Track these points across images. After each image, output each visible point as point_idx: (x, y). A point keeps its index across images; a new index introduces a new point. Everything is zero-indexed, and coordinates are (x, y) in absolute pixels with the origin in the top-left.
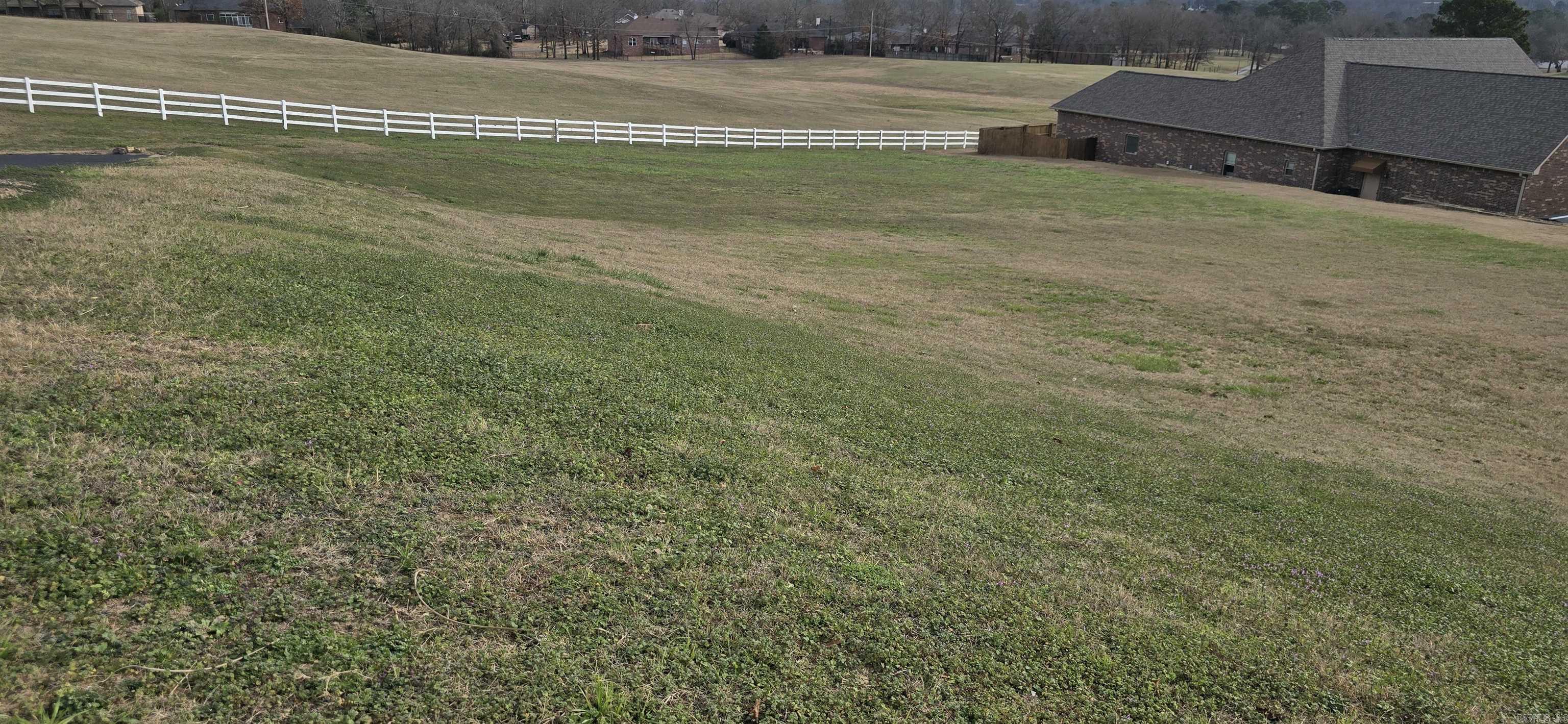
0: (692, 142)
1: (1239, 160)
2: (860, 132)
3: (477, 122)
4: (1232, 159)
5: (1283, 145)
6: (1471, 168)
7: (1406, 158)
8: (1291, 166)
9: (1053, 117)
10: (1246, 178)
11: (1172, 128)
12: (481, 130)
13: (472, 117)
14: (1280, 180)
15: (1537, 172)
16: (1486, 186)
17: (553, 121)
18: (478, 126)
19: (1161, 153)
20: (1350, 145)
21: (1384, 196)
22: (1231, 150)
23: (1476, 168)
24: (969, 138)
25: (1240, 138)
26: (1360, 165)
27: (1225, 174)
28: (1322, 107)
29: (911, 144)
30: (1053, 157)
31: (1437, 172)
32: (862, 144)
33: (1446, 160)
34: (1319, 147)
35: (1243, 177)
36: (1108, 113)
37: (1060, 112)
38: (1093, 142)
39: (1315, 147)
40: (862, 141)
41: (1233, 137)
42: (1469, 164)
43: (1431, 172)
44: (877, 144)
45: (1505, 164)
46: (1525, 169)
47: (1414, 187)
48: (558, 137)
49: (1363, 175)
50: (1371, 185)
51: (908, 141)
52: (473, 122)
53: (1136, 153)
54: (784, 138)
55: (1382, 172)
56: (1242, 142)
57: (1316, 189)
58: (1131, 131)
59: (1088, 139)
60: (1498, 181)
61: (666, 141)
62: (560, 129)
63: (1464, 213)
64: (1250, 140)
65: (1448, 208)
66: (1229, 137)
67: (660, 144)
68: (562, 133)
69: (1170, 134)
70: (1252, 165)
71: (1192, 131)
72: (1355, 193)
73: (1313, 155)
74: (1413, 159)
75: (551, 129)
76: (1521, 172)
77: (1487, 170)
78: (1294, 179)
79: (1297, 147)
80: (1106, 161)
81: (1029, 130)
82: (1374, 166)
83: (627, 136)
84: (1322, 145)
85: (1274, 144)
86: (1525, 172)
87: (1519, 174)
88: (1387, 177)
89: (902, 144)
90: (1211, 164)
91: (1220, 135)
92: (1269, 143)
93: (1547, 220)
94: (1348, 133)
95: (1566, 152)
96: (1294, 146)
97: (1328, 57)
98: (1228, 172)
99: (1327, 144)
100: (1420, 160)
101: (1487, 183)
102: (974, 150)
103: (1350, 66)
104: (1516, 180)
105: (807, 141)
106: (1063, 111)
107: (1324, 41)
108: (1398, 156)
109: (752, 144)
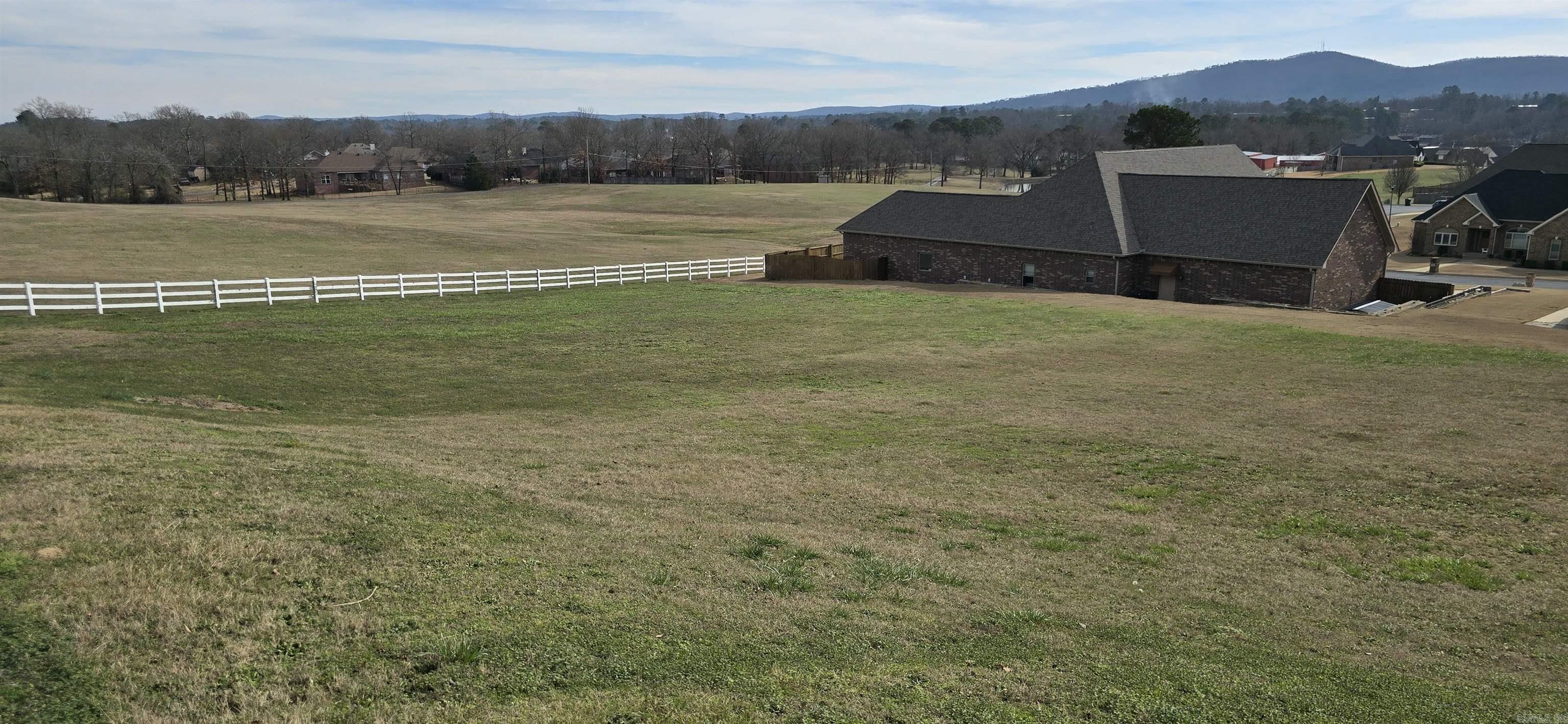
0: (471, 289)
1: (1038, 271)
2: (646, 265)
3: (217, 288)
4: (1030, 270)
5: (1080, 254)
6: (1261, 265)
7: (1199, 260)
8: (1091, 273)
9: (839, 240)
10: (1048, 288)
11: (966, 244)
12: (223, 296)
13: (210, 283)
14: (1082, 288)
15: (1324, 266)
16: (1278, 282)
17: (310, 280)
18: (218, 292)
19: (957, 268)
20: (1144, 250)
21: (1181, 297)
22: (1030, 262)
23: (1267, 266)
24: (756, 263)
25: (1036, 250)
26: (1155, 269)
27: (1025, 285)
28: (1111, 218)
29: (696, 273)
30: (847, 279)
31: (1230, 271)
32: (649, 277)
33: (1238, 260)
34: (1117, 255)
35: (1044, 287)
36: (897, 233)
37: (845, 234)
38: (884, 261)
39: (1114, 255)
40: (648, 274)
41: (1030, 250)
42: (1260, 263)
43: (1224, 272)
44: (664, 276)
45: (1294, 261)
46: (1314, 265)
47: (1209, 286)
48: (318, 297)
49: (1157, 278)
50: (1167, 286)
51: (693, 271)
52: (212, 288)
53: (930, 270)
54: (569, 277)
55: (1179, 275)
56: (1039, 254)
57: (1118, 294)
58: (924, 248)
59: (879, 259)
60: (1289, 276)
61: (442, 290)
62: (319, 288)
63: (1267, 309)
64: (1047, 251)
65: (1257, 306)
66: (1025, 249)
67: (437, 295)
68: (320, 292)
69: (964, 250)
70: (1052, 275)
71: (987, 246)
72: (1153, 296)
73: (1112, 262)
74: (1205, 261)
75: (308, 288)
76: (1311, 267)
77: (1277, 267)
78: (1096, 286)
79: (1095, 255)
80: (900, 279)
81: (811, 253)
82: (1169, 270)
83: (398, 289)
84: (1121, 253)
85: (1071, 253)
86: (1314, 267)
87: (1308, 269)
88: (1183, 278)
89: (688, 274)
90: (1009, 276)
91: (1015, 248)
92: (1067, 253)
93: (1352, 310)
94: (1138, 240)
95: (1341, 246)
96: (1091, 255)
97: (1102, 169)
98: (1027, 283)
99: (1125, 252)
100: (1211, 261)
101: (1278, 279)
102: (763, 275)
103: (1123, 177)
104: (1306, 275)
105: (593, 278)
106: (848, 233)
107: (1094, 154)
108: (1190, 259)
109: (536, 286)
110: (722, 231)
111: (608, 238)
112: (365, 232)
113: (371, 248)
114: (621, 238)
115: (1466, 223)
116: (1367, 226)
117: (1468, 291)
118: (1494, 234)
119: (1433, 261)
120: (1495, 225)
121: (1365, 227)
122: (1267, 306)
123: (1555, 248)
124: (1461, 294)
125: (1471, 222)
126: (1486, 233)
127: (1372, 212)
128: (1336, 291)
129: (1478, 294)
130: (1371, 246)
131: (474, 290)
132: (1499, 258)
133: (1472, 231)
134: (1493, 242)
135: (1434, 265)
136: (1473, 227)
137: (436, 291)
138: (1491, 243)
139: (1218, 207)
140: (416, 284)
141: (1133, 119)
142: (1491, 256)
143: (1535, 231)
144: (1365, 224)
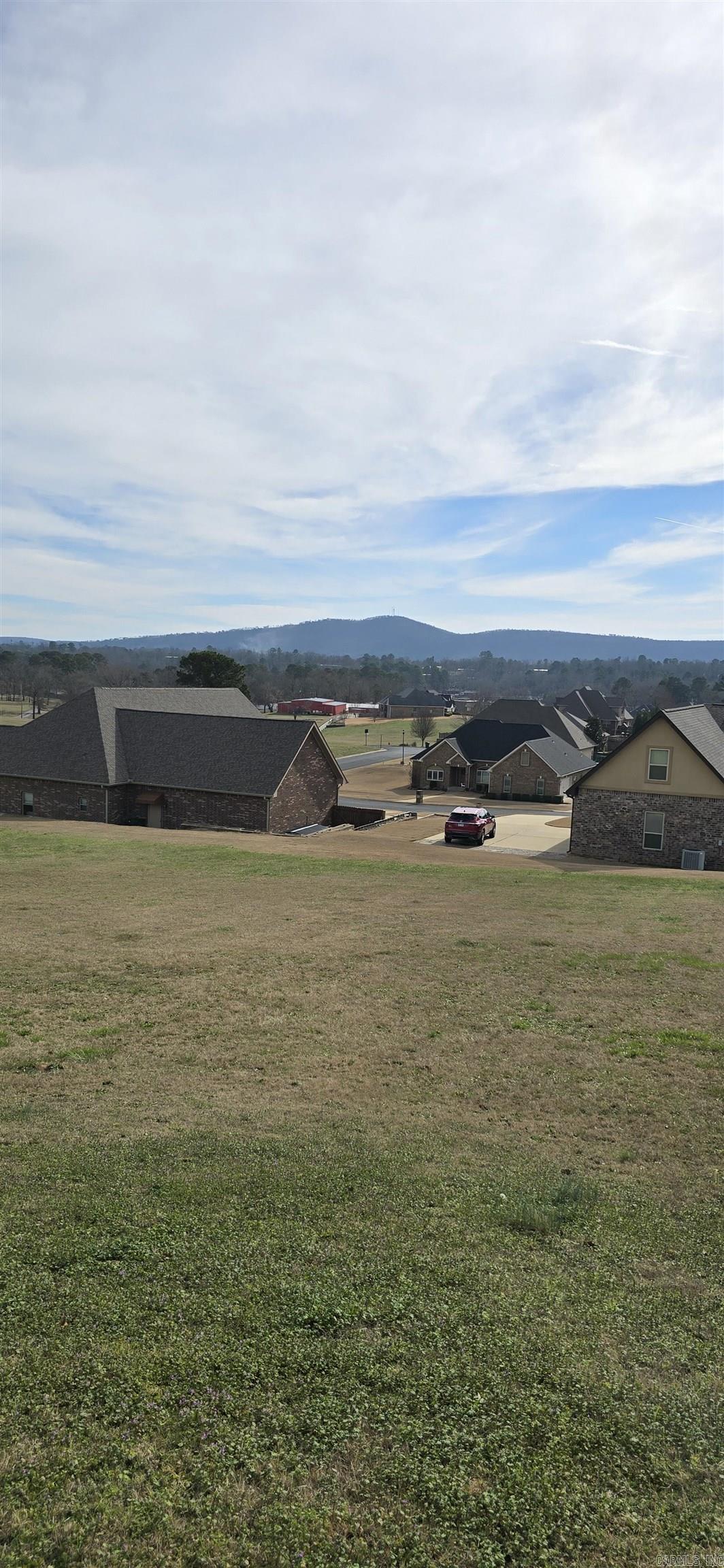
1: (36, 799)
4: (29, 798)
5: (74, 783)
6: (229, 795)
7: (178, 790)
8: (85, 802)
10: (46, 816)
14: (77, 816)
15: (275, 795)
16: (242, 809)
20: (132, 780)
21: (167, 824)
22: (27, 790)
23: (232, 795)
25: (34, 780)
26: (142, 798)
27: (25, 814)
28: (102, 749)
31: (204, 800)
33: (209, 790)
34: (106, 784)
35: (42, 816)
39: (102, 784)
41: (27, 779)
42: (227, 792)
43: (200, 801)
45: (252, 790)
46: (267, 793)
47: (189, 813)
49: (146, 806)
50: (155, 814)
55: (162, 802)
56: (36, 783)
57: (109, 822)
60: (250, 804)
63: (231, 833)
64: (43, 780)
65: (218, 830)
66: (22, 778)
70: (49, 803)
72: (143, 823)
73: (102, 791)
74: (184, 790)
76: (265, 796)
77: (240, 796)
78: (89, 814)
79: (87, 785)
82: (152, 798)
84: (108, 783)
85: (66, 783)
86: (268, 796)
87: (263, 798)
88: (166, 807)
90: (10, 805)
91: (15, 777)
92: (61, 782)
93: (290, 833)
94: (128, 770)
95: (290, 775)
96: (83, 784)
97: (99, 704)
98: (27, 811)
99: (112, 781)
100: (189, 791)
101: (242, 806)
103: (120, 712)
104: (262, 802)
107: (93, 689)
108: (172, 789)
115: (448, 762)
116: (317, 761)
117: (398, 816)
118: (468, 772)
119: (418, 793)
120: (468, 764)
121: (315, 762)
122: (225, 830)
123: (507, 783)
124: (391, 819)
125: (451, 761)
126: (463, 770)
127: (320, 749)
128: (291, 817)
129: (406, 818)
130: (322, 778)
132: (473, 791)
133: (454, 769)
134: (468, 778)
136: (453, 766)
138: (466, 779)
139: (197, 742)
141: (184, 662)
142: (467, 790)
143: (493, 769)
144: (314, 759)
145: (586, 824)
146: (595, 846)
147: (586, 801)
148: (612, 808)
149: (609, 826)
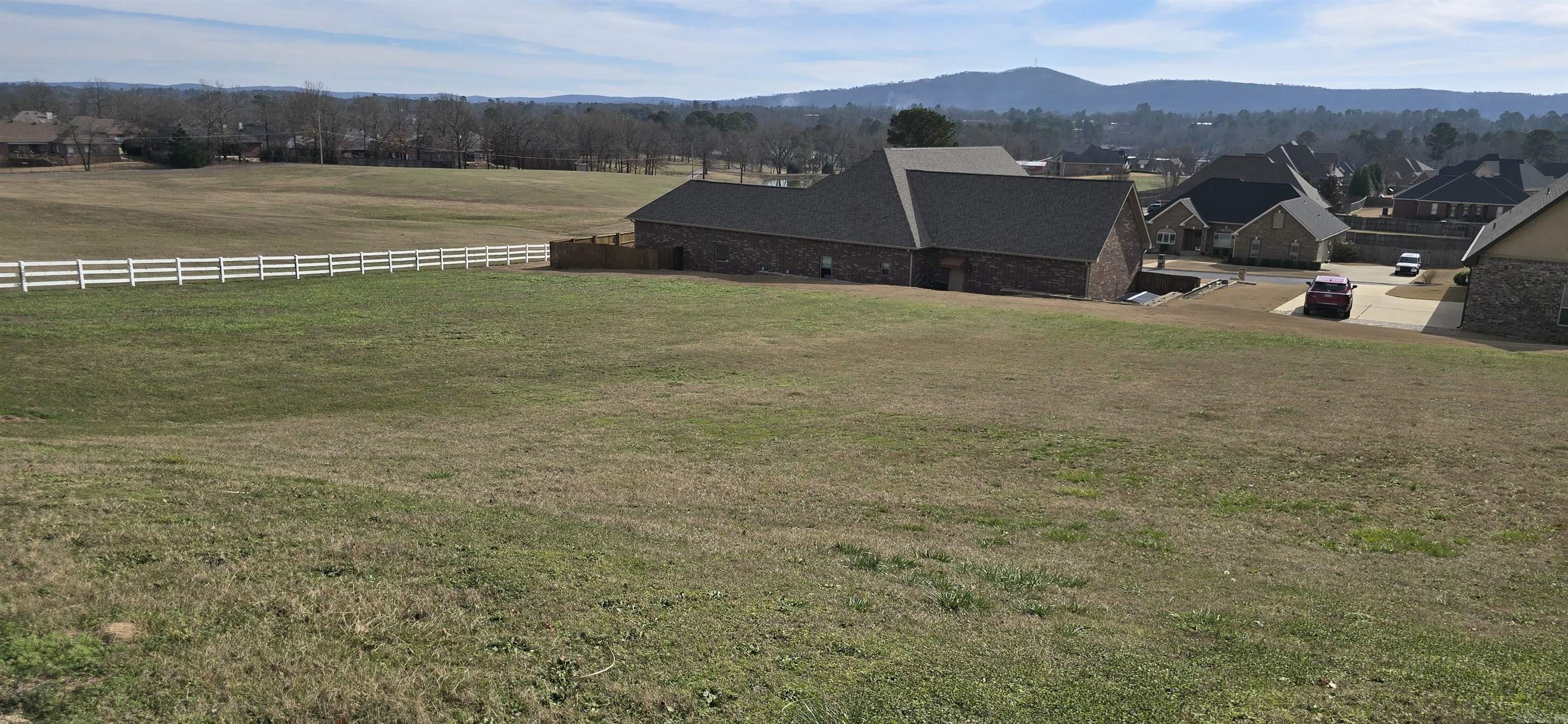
0: (217, 277)
1: (834, 263)
2: (418, 251)
4: (827, 262)
5: (876, 247)
6: (1042, 259)
7: (985, 254)
8: (886, 266)
9: (631, 227)
10: (845, 279)
11: (763, 235)
14: (877, 279)
15: (1098, 260)
16: (1057, 274)
19: (755, 259)
20: (935, 244)
21: (970, 288)
22: (826, 254)
23: (1047, 260)
24: (539, 251)
25: (832, 243)
26: (945, 262)
27: (822, 277)
28: (902, 210)
29: (473, 261)
30: (642, 268)
31: (1014, 264)
32: (422, 265)
33: (1021, 254)
34: (913, 248)
35: (841, 279)
36: (692, 222)
37: (636, 223)
38: (680, 250)
39: (908, 249)
40: (421, 261)
41: (827, 242)
42: (1043, 256)
43: (1009, 265)
44: (438, 263)
45: (1071, 255)
46: (1089, 258)
47: (995, 278)
49: (948, 270)
50: (957, 277)
51: (470, 258)
53: (727, 261)
54: (332, 263)
55: (966, 267)
56: (835, 246)
57: (912, 286)
58: (721, 239)
59: (675, 249)
60: (1067, 270)
61: (183, 278)
62: (28, 274)
63: (1052, 299)
64: (844, 244)
65: (1043, 297)
66: (822, 241)
67: (176, 283)
68: (29, 279)
69: (761, 241)
70: (849, 267)
71: (785, 237)
72: (943, 287)
73: (906, 255)
74: (991, 254)
76: (1086, 261)
77: (1056, 260)
78: (891, 278)
79: (890, 248)
80: (696, 270)
81: (598, 241)
82: (958, 263)
83: (128, 275)
84: (915, 246)
85: (867, 246)
86: (1089, 261)
87: (1084, 263)
88: (971, 271)
89: (464, 262)
90: (808, 268)
91: (813, 240)
92: (862, 246)
93: (1126, 301)
94: (929, 234)
95: (1112, 242)
96: (886, 248)
97: (891, 165)
98: (825, 275)
99: (918, 245)
100: (996, 255)
101: (1057, 272)
102: (548, 264)
103: (910, 173)
104: (1082, 269)
105: (360, 265)
106: (640, 222)
107: (884, 151)
108: (979, 253)
109: (294, 273)
110: (481, 218)
111: (355, 222)
112: (61, 212)
113: (71, 229)
114: (371, 224)
115: (1182, 224)
116: (1129, 224)
117: (1211, 284)
118: (1204, 234)
119: (1161, 258)
120: (1206, 226)
121: (1127, 225)
122: (1051, 297)
123: (1255, 247)
124: (1206, 287)
125: (1186, 223)
126: (1198, 233)
127: (1132, 211)
128: (1105, 283)
129: (1218, 286)
130: (1131, 243)
131: (221, 278)
132: (1209, 255)
133: (1187, 231)
134: (1204, 242)
135: (1161, 261)
136: (1188, 227)
137: (175, 278)
138: (1202, 242)
139: (1000, 204)
140: (149, 270)
141: (895, 120)
142: (1203, 254)
143: (1239, 232)
144: (1127, 222)
145: (1485, 297)
146: (1496, 321)
147: (1488, 271)
148: (1521, 280)
149: (1515, 300)
